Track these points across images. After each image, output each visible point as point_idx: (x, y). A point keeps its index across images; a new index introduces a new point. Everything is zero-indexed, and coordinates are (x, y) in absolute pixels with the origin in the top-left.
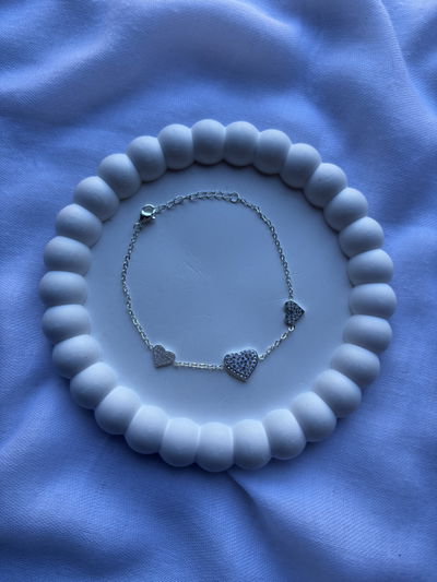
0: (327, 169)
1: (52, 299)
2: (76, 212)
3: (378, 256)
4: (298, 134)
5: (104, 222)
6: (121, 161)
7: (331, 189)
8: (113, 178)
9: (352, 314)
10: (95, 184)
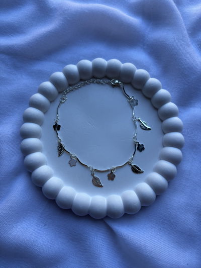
0: (153, 81)
1: (25, 135)
2: (39, 97)
3: (176, 120)
4: (139, 66)
5: (51, 102)
6: (60, 75)
7: (154, 89)
8: (56, 82)
9: (164, 147)
10: (48, 85)
